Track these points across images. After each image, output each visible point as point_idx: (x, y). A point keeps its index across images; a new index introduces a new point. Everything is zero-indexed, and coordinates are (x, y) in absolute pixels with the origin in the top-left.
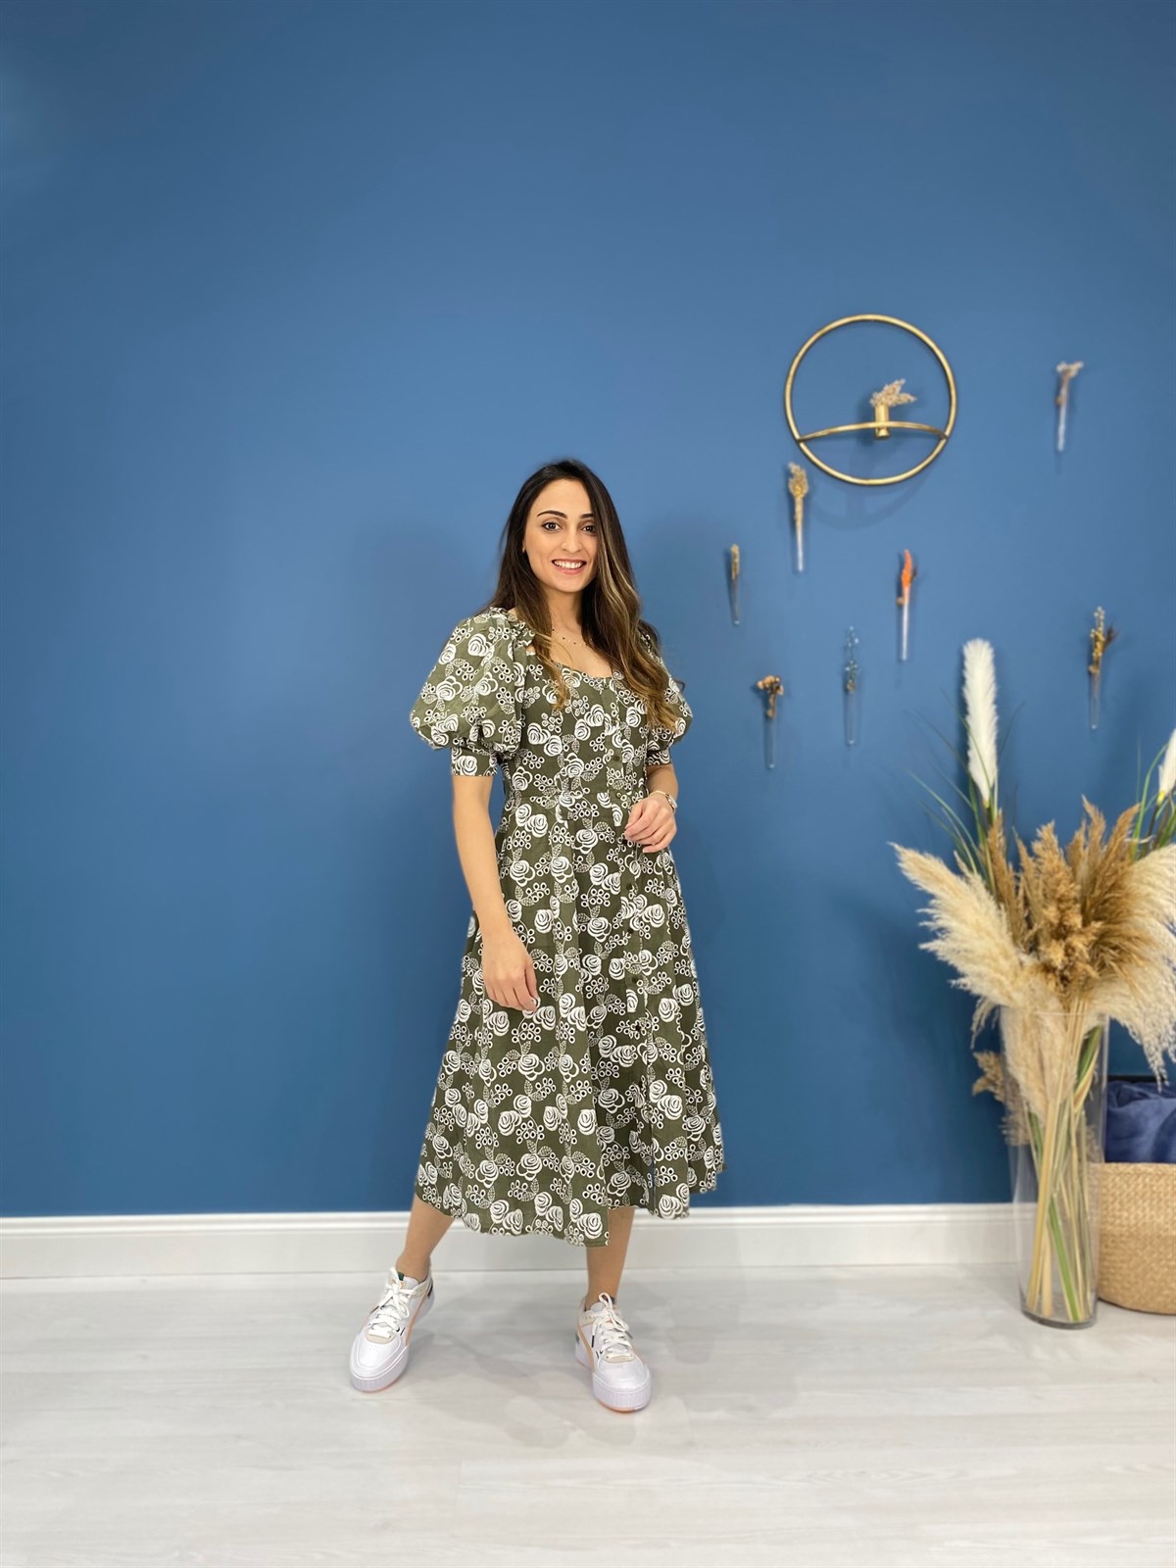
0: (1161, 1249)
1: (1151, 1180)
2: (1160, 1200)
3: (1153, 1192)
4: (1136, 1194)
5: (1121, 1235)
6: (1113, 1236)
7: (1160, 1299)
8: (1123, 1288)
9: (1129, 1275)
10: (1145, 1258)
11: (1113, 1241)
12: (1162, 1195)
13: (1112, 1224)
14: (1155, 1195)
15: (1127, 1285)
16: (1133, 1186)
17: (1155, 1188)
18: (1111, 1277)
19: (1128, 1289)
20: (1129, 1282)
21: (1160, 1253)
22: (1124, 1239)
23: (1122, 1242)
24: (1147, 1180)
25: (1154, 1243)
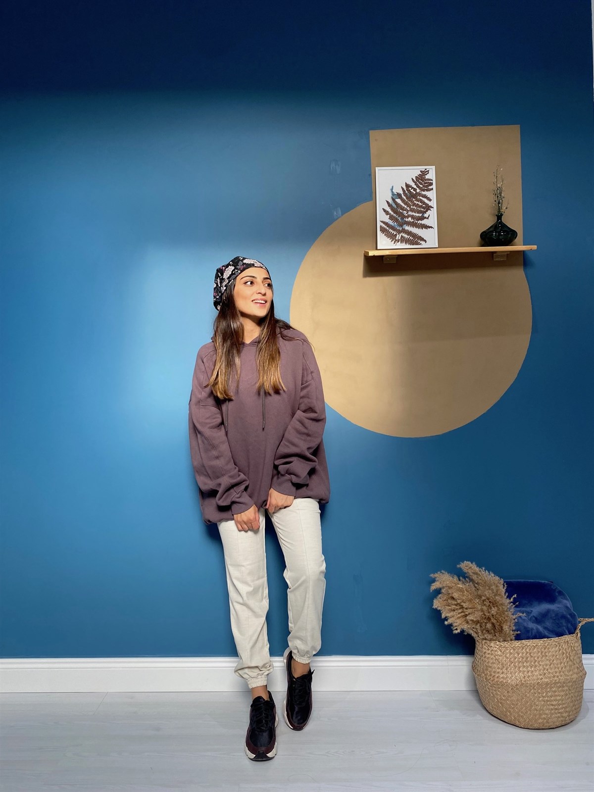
1: (529, 651)
2: (536, 661)
4: (523, 658)
7: (540, 721)
9: (522, 708)
10: (531, 697)
11: (512, 689)
12: (536, 659)
13: (511, 678)
14: (532, 659)
15: (521, 715)
16: (521, 654)
17: (532, 655)
19: (522, 717)
24: (528, 650)
25: (535, 688)
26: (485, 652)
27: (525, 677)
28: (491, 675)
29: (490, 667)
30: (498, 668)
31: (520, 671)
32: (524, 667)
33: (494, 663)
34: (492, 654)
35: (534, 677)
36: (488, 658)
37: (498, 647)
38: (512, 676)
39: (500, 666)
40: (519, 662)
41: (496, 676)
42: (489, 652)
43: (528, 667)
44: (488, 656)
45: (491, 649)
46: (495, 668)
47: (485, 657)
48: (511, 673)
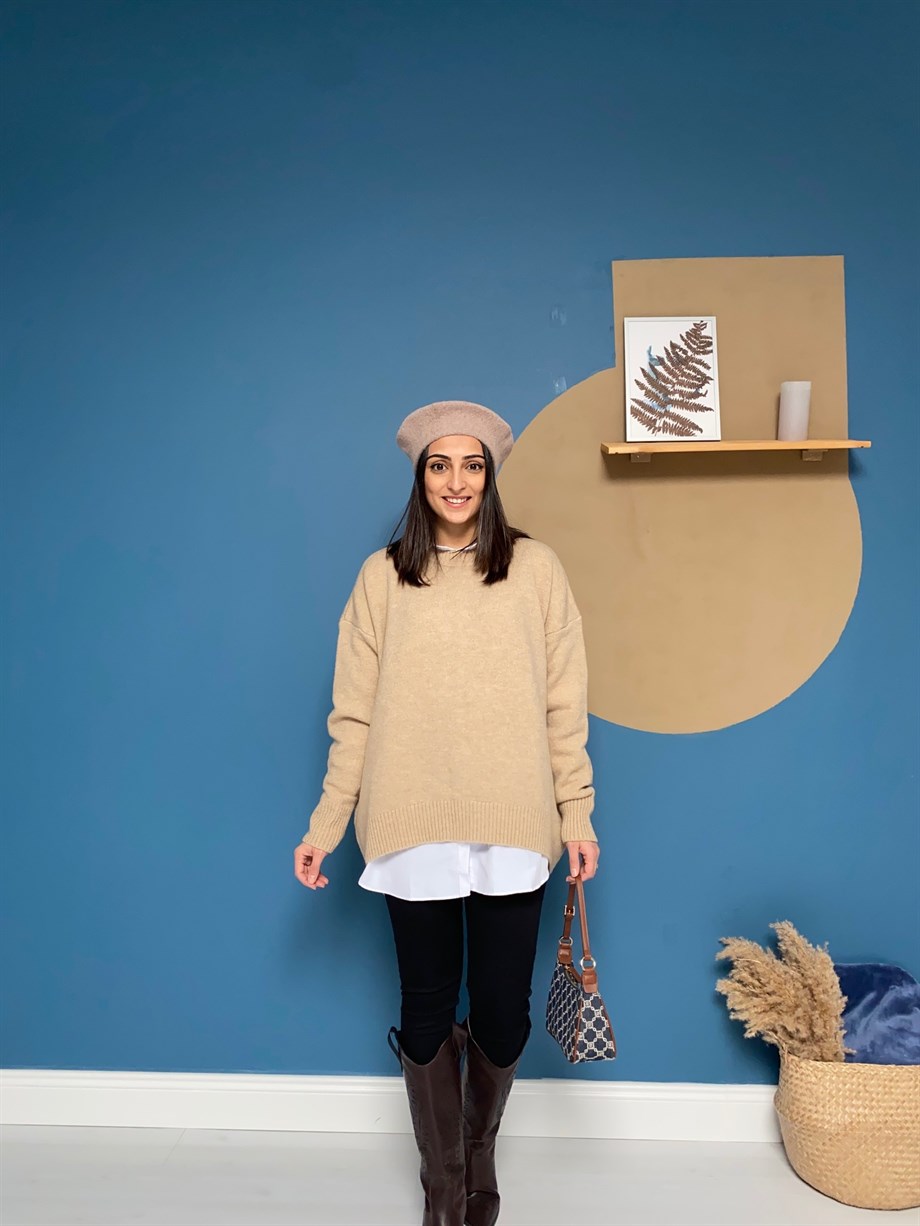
0: (875, 1148)
3: (867, 1091)
4: (851, 1091)
5: (837, 1134)
6: (830, 1134)
7: (874, 1195)
8: (840, 1185)
9: (845, 1173)
10: (860, 1156)
11: (830, 1139)
12: (874, 1095)
13: (829, 1122)
14: (867, 1095)
15: (844, 1182)
16: (848, 1085)
17: (867, 1088)
18: (829, 1174)
19: (845, 1186)
20: (845, 1179)
21: (875, 1152)
22: (840, 1137)
23: (838, 1140)
24: (860, 1080)
26: (792, 1076)
27: (852, 1122)
28: (798, 1113)
29: (798, 1100)
30: (811, 1104)
31: (845, 1113)
32: (853, 1106)
33: (804, 1095)
34: (801, 1080)
36: (796, 1085)
38: (831, 1119)
39: (814, 1101)
40: (845, 1098)
42: (798, 1075)
43: (858, 1107)
44: (797, 1082)
45: (801, 1071)
46: (805, 1102)
47: (791, 1083)
48: (830, 1114)
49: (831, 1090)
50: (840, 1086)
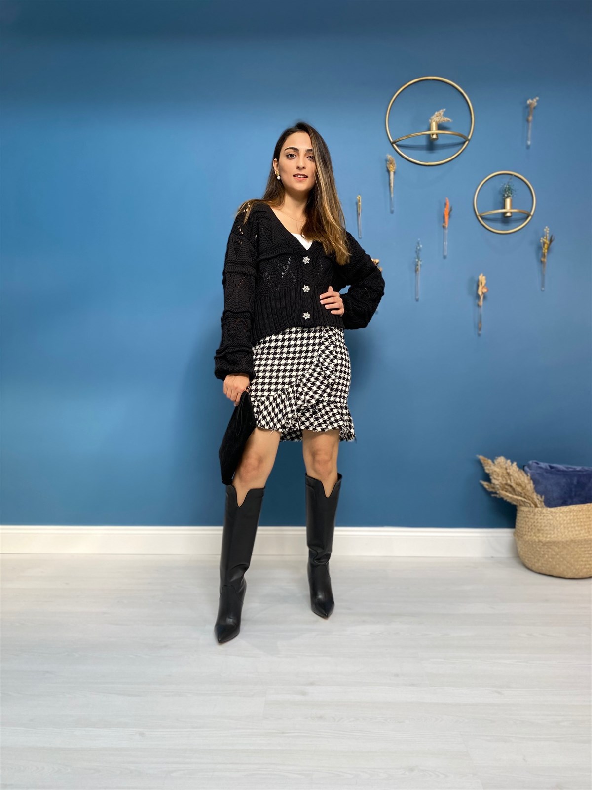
0: (585, 546)
4: (571, 520)
5: (566, 542)
6: (563, 542)
10: (578, 551)
13: (561, 537)
23: (567, 545)
24: (574, 514)
25: (582, 543)
26: (537, 519)
27: (573, 535)
28: (543, 536)
29: (543, 530)
30: (550, 530)
31: (569, 531)
32: (572, 527)
33: (545, 526)
34: (544, 519)
35: (581, 535)
36: (541, 523)
37: (549, 512)
38: (563, 535)
39: (552, 528)
40: (568, 524)
41: (549, 536)
42: (542, 517)
43: (575, 527)
44: (540, 521)
45: (544, 514)
46: (546, 530)
47: (538, 523)
48: (561, 533)
49: (560, 522)
50: (565, 518)
